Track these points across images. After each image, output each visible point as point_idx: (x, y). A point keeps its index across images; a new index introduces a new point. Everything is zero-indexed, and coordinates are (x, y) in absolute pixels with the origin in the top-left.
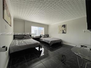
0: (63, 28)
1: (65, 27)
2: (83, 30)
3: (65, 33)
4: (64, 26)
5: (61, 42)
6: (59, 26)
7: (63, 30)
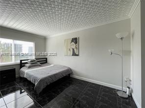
0: (73, 45)
1: (76, 43)
2: (109, 50)
3: (78, 55)
4: (75, 40)
5: (69, 75)
6: (65, 40)
7: (73, 49)
